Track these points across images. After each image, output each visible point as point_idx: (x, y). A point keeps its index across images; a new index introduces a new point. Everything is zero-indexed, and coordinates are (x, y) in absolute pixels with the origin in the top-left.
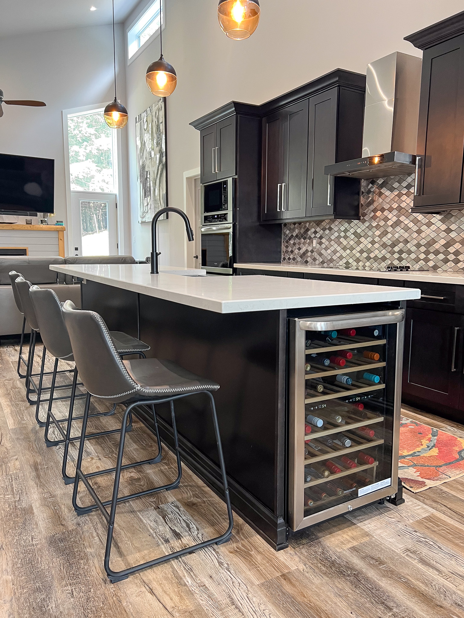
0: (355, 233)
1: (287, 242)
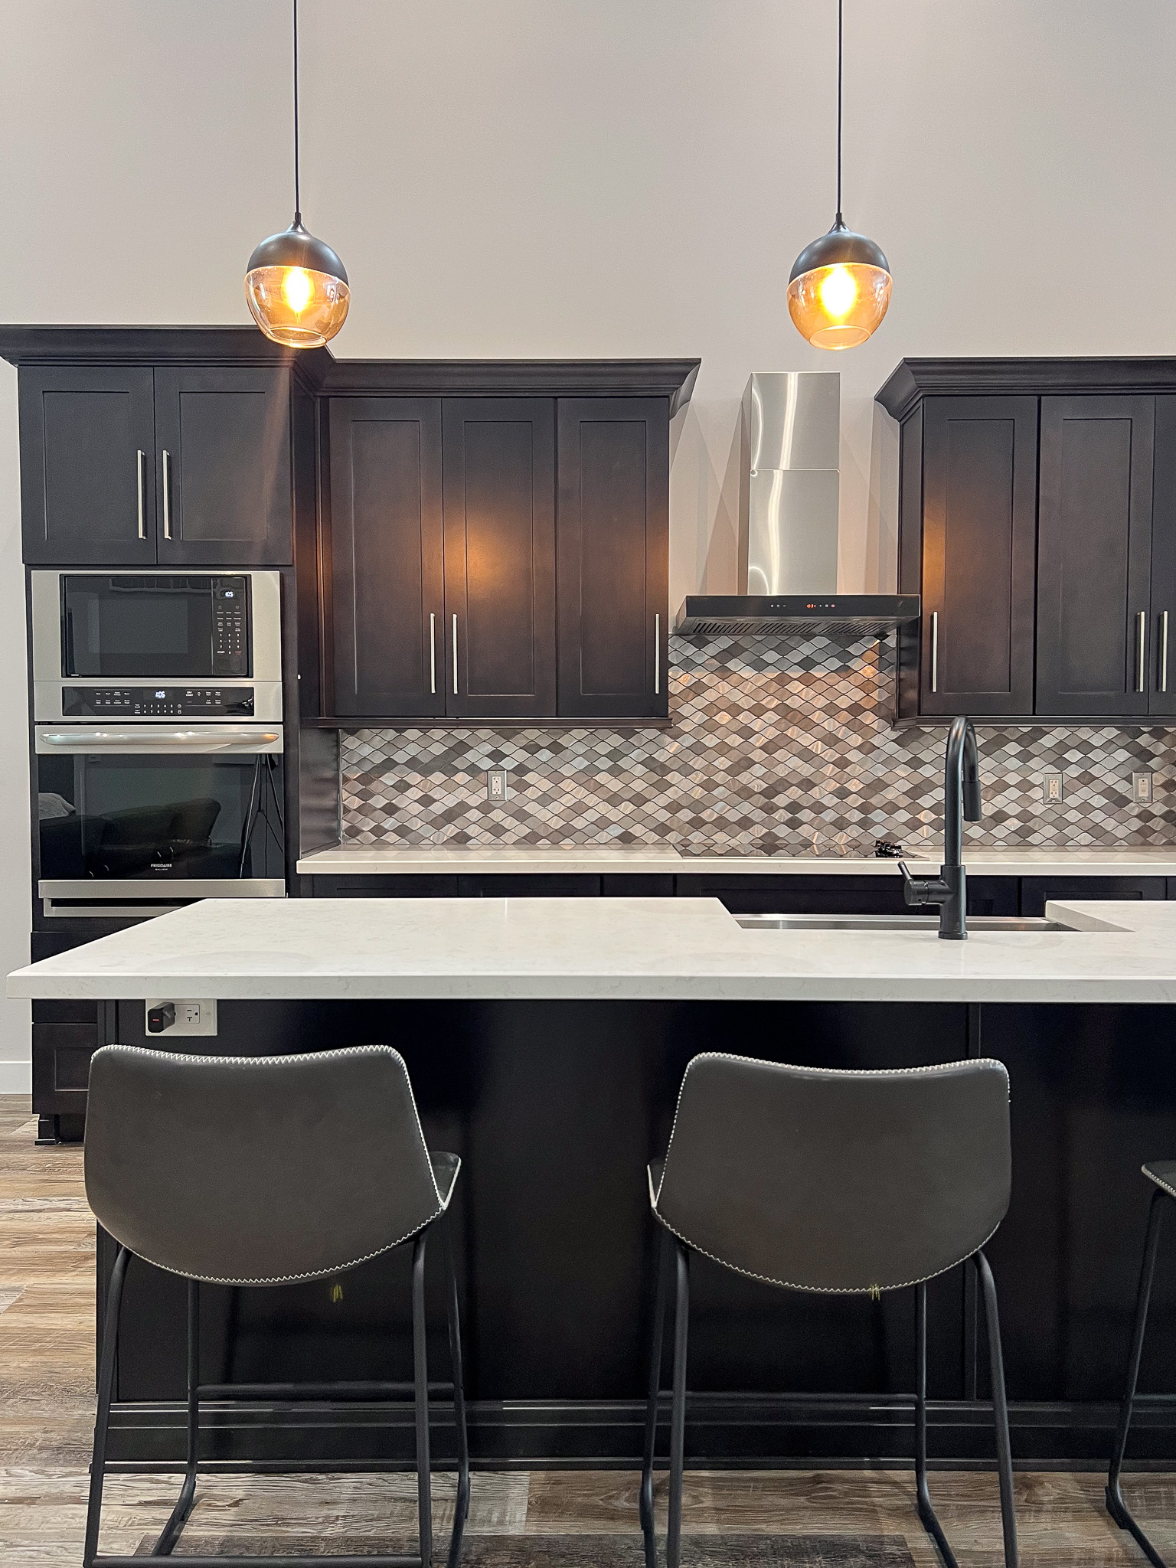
1: (368, 781)
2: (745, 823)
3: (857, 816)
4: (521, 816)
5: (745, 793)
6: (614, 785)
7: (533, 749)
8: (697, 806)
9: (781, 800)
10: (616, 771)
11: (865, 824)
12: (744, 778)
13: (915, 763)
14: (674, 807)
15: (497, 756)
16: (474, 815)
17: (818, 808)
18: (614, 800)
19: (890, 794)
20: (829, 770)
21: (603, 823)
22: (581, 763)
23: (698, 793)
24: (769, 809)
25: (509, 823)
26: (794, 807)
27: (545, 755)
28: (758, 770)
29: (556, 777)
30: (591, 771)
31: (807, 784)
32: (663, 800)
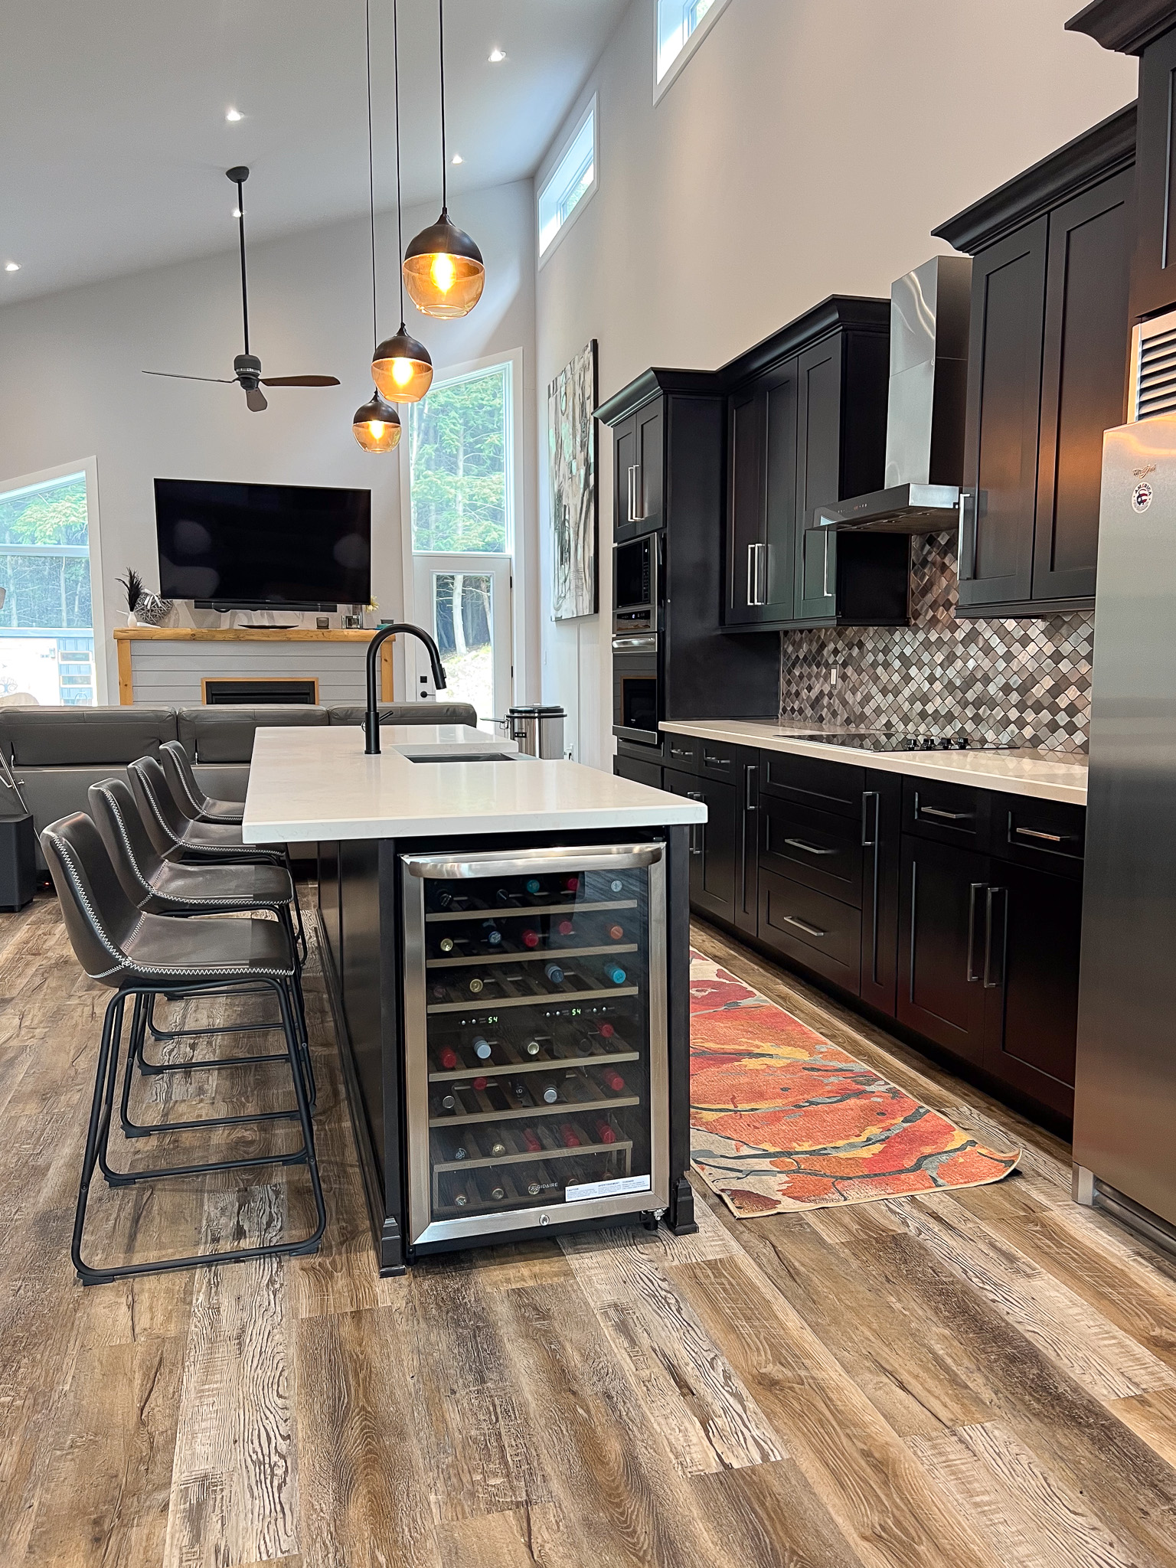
0: (902, 657)
1: (790, 672)
2: (950, 717)
3: (1013, 714)
4: (844, 703)
5: (950, 687)
6: (885, 677)
7: (850, 646)
8: (925, 699)
9: (971, 696)
10: (886, 665)
11: (1021, 723)
12: (951, 672)
13: (1057, 657)
14: (912, 700)
15: (836, 652)
16: (826, 701)
17: (992, 704)
18: (884, 692)
19: (1038, 691)
20: (1001, 665)
21: (878, 711)
22: (870, 658)
23: (926, 686)
24: (964, 704)
25: (840, 709)
26: (978, 703)
27: (856, 651)
28: (959, 664)
29: (859, 670)
30: (874, 665)
31: (987, 680)
32: (907, 692)
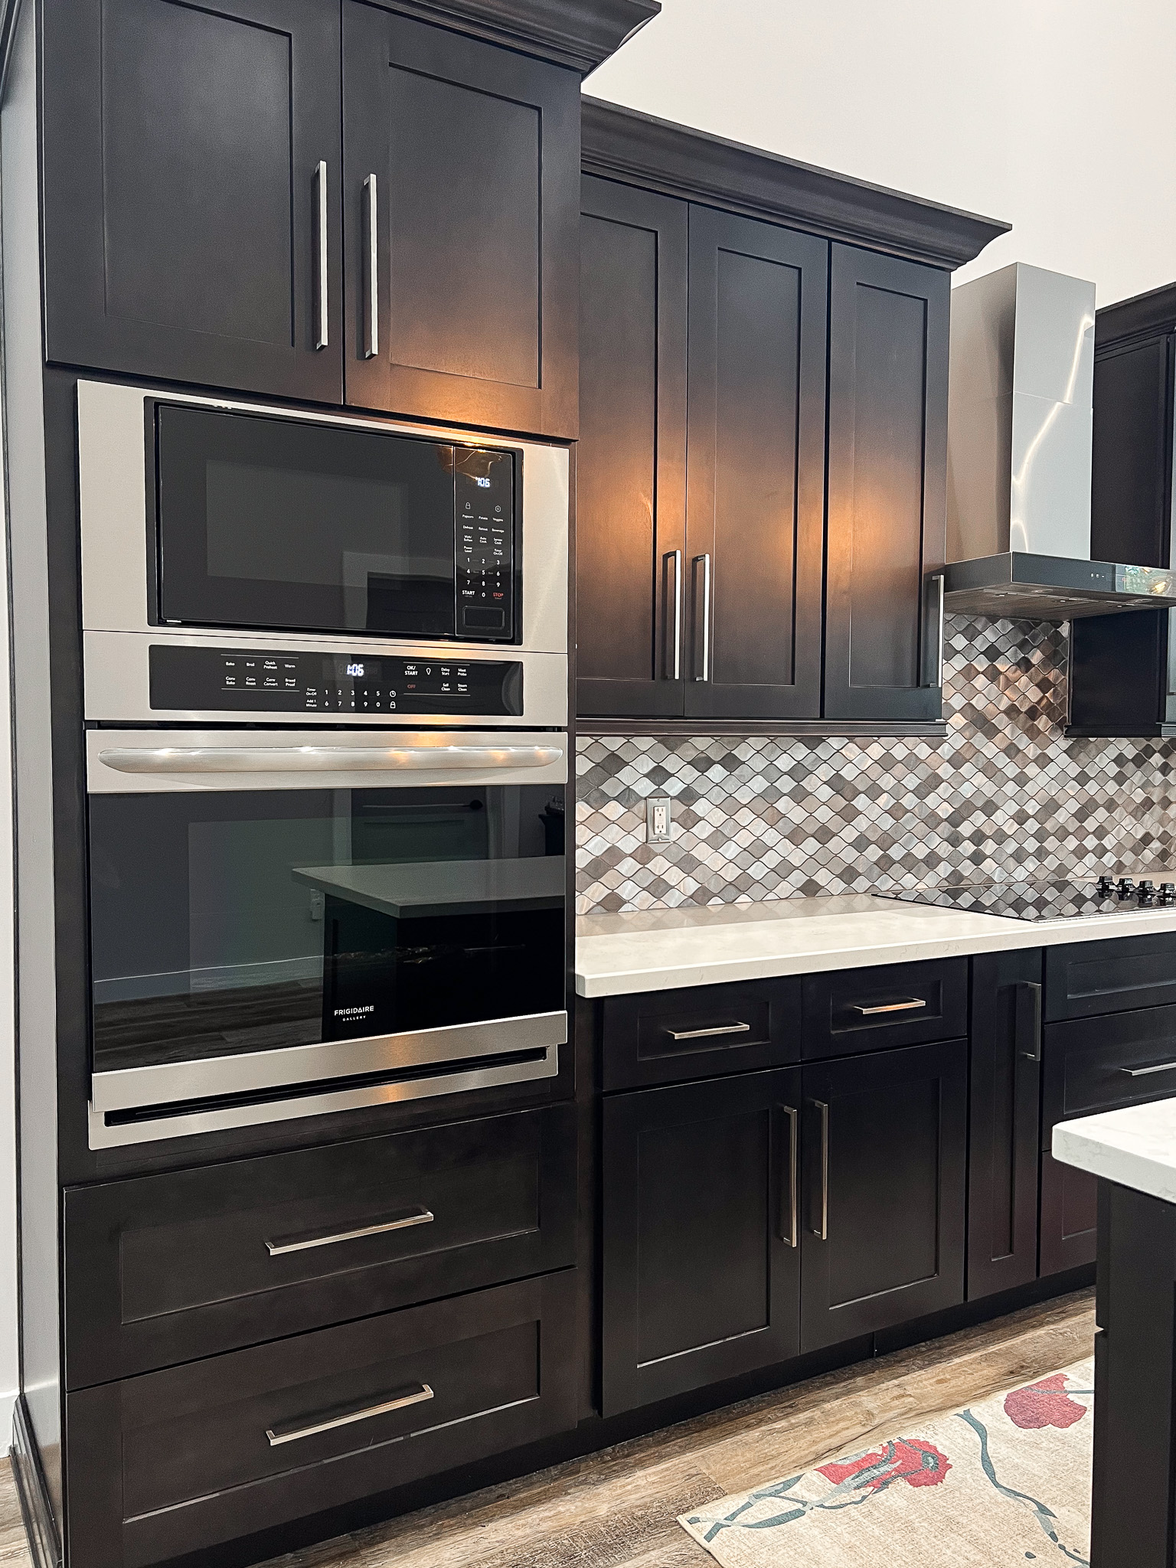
6: (797, 815)
19: (1062, 816)
20: (1011, 788)
21: (783, 870)
22: (759, 784)
24: (955, 841)
25: (674, 876)
26: (978, 838)
27: (717, 772)
28: (944, 790)
29: (730, 806)
30: (771, 795)
31: (990, 808)
